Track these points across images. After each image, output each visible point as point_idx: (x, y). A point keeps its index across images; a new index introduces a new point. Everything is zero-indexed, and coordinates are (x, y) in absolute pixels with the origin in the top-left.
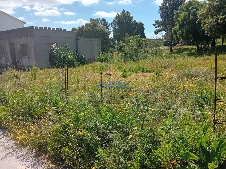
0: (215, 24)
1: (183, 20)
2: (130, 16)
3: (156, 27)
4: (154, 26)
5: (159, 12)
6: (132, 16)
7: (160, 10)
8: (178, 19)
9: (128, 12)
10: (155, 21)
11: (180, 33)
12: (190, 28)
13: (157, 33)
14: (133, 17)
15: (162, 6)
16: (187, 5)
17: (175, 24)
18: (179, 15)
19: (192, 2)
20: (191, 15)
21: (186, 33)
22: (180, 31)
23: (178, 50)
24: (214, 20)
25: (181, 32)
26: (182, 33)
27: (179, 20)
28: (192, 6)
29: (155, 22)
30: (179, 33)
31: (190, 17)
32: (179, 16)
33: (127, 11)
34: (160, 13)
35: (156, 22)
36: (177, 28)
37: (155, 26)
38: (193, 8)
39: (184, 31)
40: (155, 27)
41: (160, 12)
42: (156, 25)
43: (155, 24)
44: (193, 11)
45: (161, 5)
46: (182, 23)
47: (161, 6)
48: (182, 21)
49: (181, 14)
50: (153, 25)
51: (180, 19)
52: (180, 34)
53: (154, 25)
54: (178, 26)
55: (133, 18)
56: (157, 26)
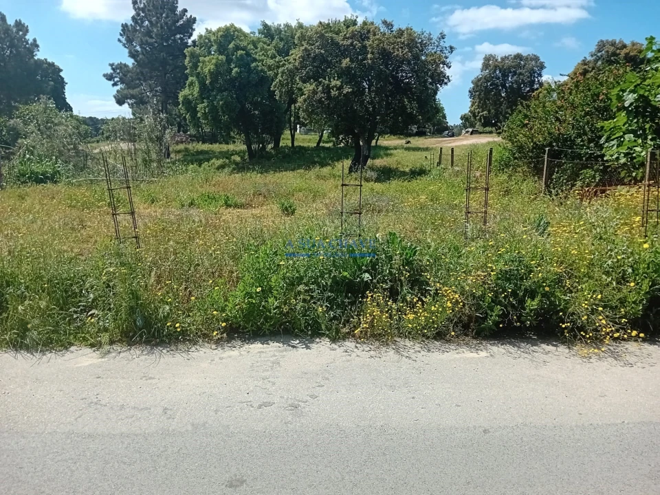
0: (324, 97)
1: (215, 75)
2: (27, 37)
3: (115, 84)
4: (107, 79)
5: (119, 40)
6: (35, 40)
7: (121, 35)
8: (199, 69)
9: (19, 24)
10: (111, 65)
11: (205, 108)
12: (232, 97)
13: (124, 103)
14: (38, 42)
15: (131, 25)
16: (221, 36)
17: (188, 82)
18: (201, 59)
19: (231, 31)
20: (233, 66)
21: (222, 109)
22: (206, 104)
23: (183, 153)
24: (320, 88)
25: (208, 106)
26: (213, 109)
27: (199, 73)
28: (233, 42)
29: (110, 67)
30: (201, 107)
31: (232, 70)
32: (199, 62)
33: (16, 21)
34: (124, 45)
35: (113, 69)
36: (196, 93)
37: (110, 80)
38: (237, 48)
39: (218, 103)
40: (112, 82)
41: (123, 40)
42: (116, 77)
43: (112, 74)
44: (240, 55)
45: (130, 22)
46: (210, 83)
47: (129, 24)
48: (211, 78)
49: (207, 59)
50: (104, 75)
51: (206, 70)
52: (205, 111)
53: (109, 77)
54: (196, 89)
55: (37, 46)
56: (116, 79)
